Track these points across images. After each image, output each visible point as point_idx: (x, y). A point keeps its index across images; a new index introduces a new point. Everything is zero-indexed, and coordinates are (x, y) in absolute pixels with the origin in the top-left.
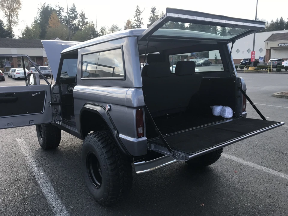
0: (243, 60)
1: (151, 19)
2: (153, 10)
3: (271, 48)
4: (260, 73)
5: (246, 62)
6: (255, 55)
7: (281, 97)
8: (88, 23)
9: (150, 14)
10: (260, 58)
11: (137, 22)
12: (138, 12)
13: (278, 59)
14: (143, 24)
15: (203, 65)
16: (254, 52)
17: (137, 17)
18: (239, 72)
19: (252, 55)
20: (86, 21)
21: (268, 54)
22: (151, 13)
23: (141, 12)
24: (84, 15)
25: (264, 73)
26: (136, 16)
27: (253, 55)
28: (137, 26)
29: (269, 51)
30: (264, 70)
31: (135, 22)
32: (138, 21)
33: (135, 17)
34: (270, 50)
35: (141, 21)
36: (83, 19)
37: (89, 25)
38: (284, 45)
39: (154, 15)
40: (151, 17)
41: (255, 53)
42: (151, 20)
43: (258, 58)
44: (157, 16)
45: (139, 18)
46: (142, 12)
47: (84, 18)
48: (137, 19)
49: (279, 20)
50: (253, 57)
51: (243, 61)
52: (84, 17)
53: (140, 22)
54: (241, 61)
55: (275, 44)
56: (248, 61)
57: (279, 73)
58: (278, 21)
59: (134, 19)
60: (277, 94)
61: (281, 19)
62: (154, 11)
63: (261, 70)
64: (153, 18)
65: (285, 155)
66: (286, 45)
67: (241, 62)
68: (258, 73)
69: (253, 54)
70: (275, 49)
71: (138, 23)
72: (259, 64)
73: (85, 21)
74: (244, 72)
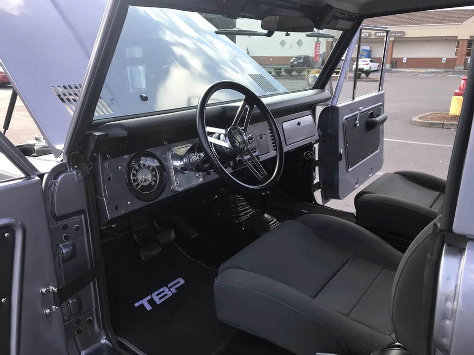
0: (294, 58)
5: (300, 61)
6: (319, 49)
7: (429, 125)
16: (318, 45)
19: (316, 51)
21: (329, 49)
27: (318, 50)
30: (334, 75)
41: (319, 47)
50: (317, 53)
51: (294, 60)
54: (292, 61)
56: (302, 61)
60: (419, 120)
67: (291, 63)
69: (318, 48)
74: (305, 79)
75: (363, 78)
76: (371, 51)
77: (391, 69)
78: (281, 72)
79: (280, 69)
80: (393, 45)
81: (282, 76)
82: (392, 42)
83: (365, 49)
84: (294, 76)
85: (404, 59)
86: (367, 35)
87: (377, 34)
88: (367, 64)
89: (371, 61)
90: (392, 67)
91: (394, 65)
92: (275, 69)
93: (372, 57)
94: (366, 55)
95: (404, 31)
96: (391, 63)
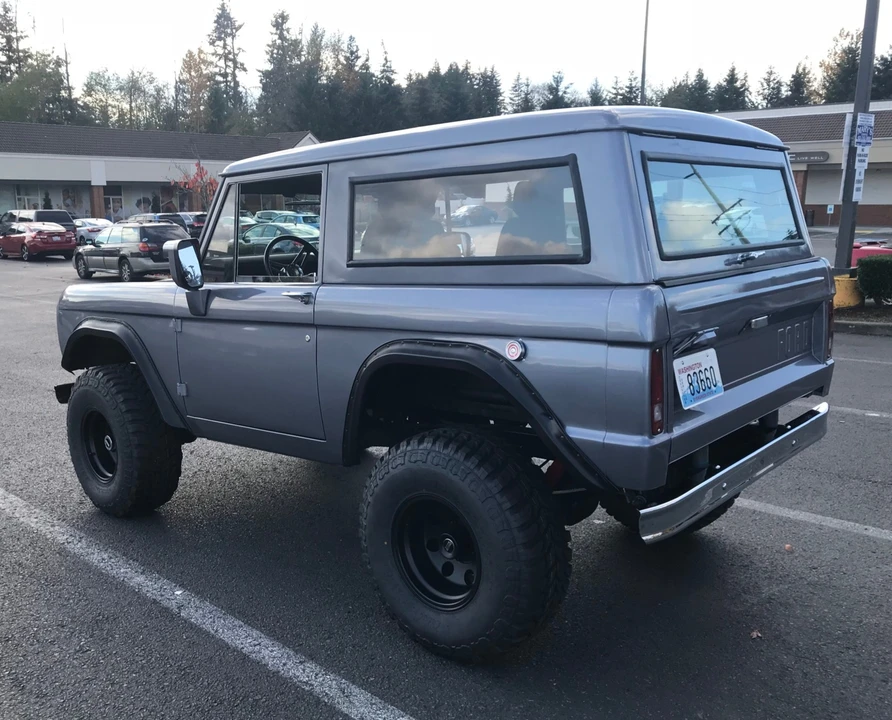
1: (272, 52)
2: (280, 22)
8: (30, 56)
9: (269, 36)
11: (222, 61)
12: (225, 25)
14: (245, 70)
15: (468, 223)
17: (221, 43)
20: (22, 45)
22: (274, 30)
23: (237, 24)
24: (14, 25)
26: (220, 39)
28: (221, 75)
31: (214, 59)
32: (226, 58)
33: (212, 43)
35: (240, 59)
36: (9, 40)
37: (35, 63)
39: (282, 37)
40: (273, 45)
42: (272, 56)
44: (296, 43)
45: (229, 48)
46: (240, 27)
47: (14, 35)
48: (220, 51)
49: (692, 80)
52: (16, 31)
53: (235, 62)
58: (689, 83)
59: (211, 49)
61: (700, 76)
62: (283, 23)
64: (279, 48)
65: (880, 486)
71: (227, 66)
73: (21, 48)
82: (803, 174)
85: (829, 207)
91: (809, 221)
95: (827, 150)
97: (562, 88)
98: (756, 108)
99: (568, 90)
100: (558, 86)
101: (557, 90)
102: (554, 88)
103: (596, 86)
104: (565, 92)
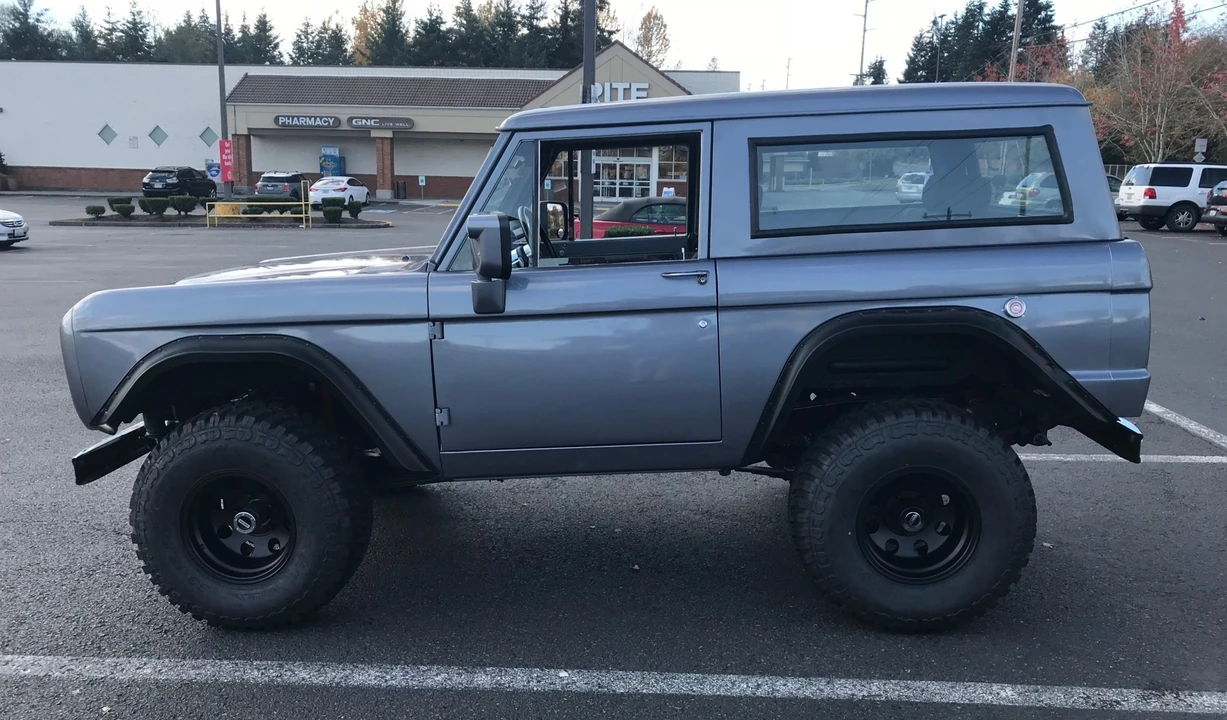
0: (151, 174)
3: (249, 129)
4: (269, 226)
5: (169, 181)
6: (230, 154)
10: (209, 167)
13: (290, 175)
16: (227, 145)
18: (180, 225)
19: (224, 157)
21: (243, 153)
25: (286, 227)
27: (227, 154)
29: (243, 142)
30: (276, 214)
34: (247, 137)
38: (296, 121)
43: (204, 169)
50: (226, 163)
51: (153, 179)
54: (146, 180)
55: (261, 116)
56: (175, 180)
57: (340, 227)
63: (265, 215)
66: (302, 121)
67: (145, 184)
68: (264, 226)
69: (226, 151)
70: (263, 134)
72: (215, 190)
74: (206, 225)
75: (346, 221)
76: (344, 158)
77: (396, 200)
78: (133, 209)
79: (129, 200)
80: (392, 149)
81: (137, 218)
82: (389, 141)
83: (328, 153)
84: (170, 218)
85: (420, 178)
86: (331, 122)
87: (354, 121)
88: (345, 189)
89: (349, 182)
90: (397, 196)
91: (402, 192)
92: (112, 202)
93: (348, 172)
94: (334, 169)
95: (411, 117)
96: (393, 188)
97: (33, 12)
98: (281, 63)
99: (41, 18)
100: (26, 11)
101: (26, 16)
102: (21, 14)
103: (84, 16)
104: (38, 20)
